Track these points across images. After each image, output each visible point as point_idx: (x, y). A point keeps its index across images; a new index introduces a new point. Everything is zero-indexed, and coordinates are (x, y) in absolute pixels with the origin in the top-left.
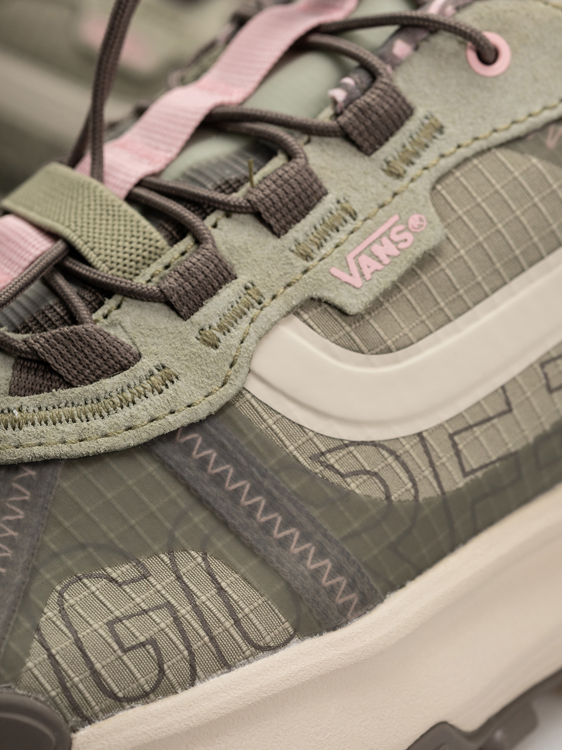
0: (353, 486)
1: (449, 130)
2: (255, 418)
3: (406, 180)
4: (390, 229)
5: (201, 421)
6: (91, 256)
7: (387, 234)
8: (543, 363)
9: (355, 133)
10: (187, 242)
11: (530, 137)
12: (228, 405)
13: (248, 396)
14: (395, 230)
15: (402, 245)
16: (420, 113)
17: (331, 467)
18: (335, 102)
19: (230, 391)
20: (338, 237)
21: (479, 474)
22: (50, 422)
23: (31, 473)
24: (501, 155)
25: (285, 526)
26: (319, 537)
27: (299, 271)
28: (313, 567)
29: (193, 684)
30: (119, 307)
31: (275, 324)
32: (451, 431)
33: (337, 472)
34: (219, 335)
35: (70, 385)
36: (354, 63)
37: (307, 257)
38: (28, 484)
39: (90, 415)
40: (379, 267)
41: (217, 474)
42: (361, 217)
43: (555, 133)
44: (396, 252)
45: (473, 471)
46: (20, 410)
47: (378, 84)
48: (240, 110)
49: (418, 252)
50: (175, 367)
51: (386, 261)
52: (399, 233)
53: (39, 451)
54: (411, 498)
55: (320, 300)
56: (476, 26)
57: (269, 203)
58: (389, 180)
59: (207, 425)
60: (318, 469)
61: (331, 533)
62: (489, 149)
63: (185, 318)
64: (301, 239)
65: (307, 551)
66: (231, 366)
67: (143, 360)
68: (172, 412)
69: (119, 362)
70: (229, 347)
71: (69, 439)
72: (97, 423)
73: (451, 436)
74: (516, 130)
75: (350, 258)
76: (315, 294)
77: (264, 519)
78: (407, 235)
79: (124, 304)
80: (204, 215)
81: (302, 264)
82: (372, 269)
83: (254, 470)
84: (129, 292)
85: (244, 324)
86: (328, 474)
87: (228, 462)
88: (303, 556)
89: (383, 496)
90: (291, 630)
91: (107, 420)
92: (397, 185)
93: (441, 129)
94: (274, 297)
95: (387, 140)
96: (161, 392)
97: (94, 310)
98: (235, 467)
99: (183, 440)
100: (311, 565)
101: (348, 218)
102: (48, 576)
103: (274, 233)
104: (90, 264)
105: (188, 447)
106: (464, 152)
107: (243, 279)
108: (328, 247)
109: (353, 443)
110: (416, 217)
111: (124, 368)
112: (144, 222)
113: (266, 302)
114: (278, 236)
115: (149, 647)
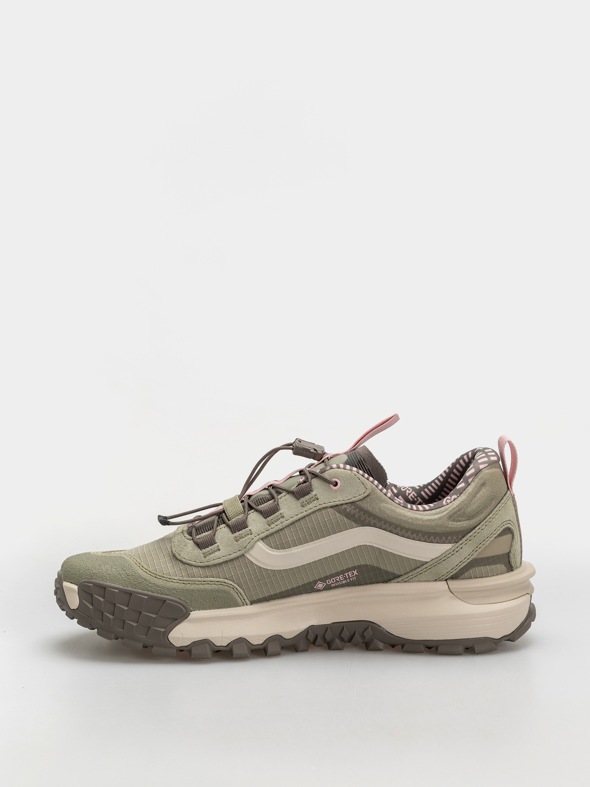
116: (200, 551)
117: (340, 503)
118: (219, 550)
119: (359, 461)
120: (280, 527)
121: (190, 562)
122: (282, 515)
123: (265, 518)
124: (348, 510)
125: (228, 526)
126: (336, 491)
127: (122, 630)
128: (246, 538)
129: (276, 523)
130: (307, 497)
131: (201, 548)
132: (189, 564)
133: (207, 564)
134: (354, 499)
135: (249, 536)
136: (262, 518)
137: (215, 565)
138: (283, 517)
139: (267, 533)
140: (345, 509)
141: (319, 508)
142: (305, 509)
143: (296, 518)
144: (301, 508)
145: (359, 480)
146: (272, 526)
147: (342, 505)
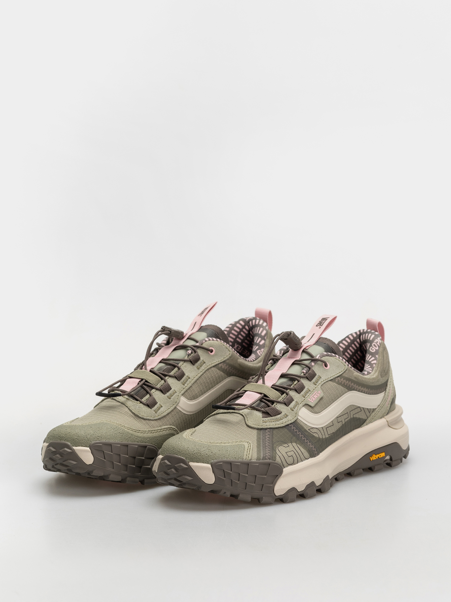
0: (314, 435)
1: (322, 377)
2: (300, 423)
3: (317, 385)
4: (316, 393)
5: (292, 423)
6: (269, 397)
7: (315, 394)
8: (337, 418)
9: (309, 377)
10: (285, 394)
11: (333, 380)
12: (296, 420)
13: (298, 419)
14: (317, 393)
15: (318, 396)
16: (317, 375)
17: (311, 431)
18: (304, 372)
19: (296, 418)
20: (308, 394)
21: (330, 435)
22: (270, 422)
23: (269, 430)
24: (329, 382)
25: (307, 440)
26: (311, 442)
27: (303, 399)
28: (311, 447)
29: (298, 463)
30: (276, 404)
31: (301, 408)
32: (326, 427)
33: (312, 432)
34: (293, 409)
35: (272, 416)
36: (304, 366)
37: (304, 397)
38: (269, 431)
39: (276, 421)
40: (315, 399)
41: (296, 431)
42: (311, 391)
43: (337, 379)
44: (317, 397)
45: (329, 435)
46: (265, 420)
47: (311, 369)
48: (286, 373)
49: (320, 397)
50: (287, 414)
51: (316, 398)
52: (317, 394)
53: (270, 426)
54: (322, 438)
55: (307, 404)
56: (325, 360)
57: (298, 388)
58: (314, 385)
59: (293, 423)
60: (309, 431)
61: (313, 442)
62: (328, 381)
63: (288, 406)
64: (303, 394)
65: (310, 444)
66: (296, 414)
67: (282, 413)
68: (288, 421)
69: (279, 413)
70: (295, 411)
71: (274, 425)
72: (277, 422)
73: (326, 428)
74: (332, 378)
75: (311, 397)
76: (307, 403)
77: (303, 439)
78: (318, 394)
79: (277, 404)
80: (287, 390)
81: (304, 398)
82: (314, 400)
83: (301, 431)
84: (278, 402)
85: (297, 407)
86: (311, 432)
87: (297, 429)
88: (310, 445)
89: (318, 437)
90: (309, 456)
91: (279, 422)
92: (316, 386)
93: (321, 377)
94: (300, 403)
95: (313, 379)
96: (286, 418)
97: (272, 405)
98: (298, 430)
99: (290, 426)
100: (311, 446)
101: (309, 391)
102: (275, 446)
103: (298, 393)
104: (269, 398)
105: (291, 427)
106: (325, 381)
107: (295, 400)
108: (307, 396)
109: (314, 428)
110: (319, 391)
111: (280, 414)
112: (276, 391)
113: (299, 404)
114: (299, 394)
115: (292, 457)
116: (151, 410)
117: (218, 363)
118: (162, 407)
119: (215, 334)
120: (190, 385)
121: (149, 418)
122: (188, 376)
123: (178, 380)
124: (223, 367)
125: (157, 389)
126: (213, 356)
127: (126, 472)
128: (174, 395)
129: (187, 383)
130: (199, 362)
131: (151, 407)
132: (149, 420)
133: (159, 417)
134: (225, 359)
135: (176, 394)
136: (176, 381)
137: (163, 417)
138: (189, 378)
139: (185, 390)
140: (221, 366)
141: (208, 368)
142: (200, 370)
143: (197, 377)
144: (198, 370)
145: (224, 347)
146: (186, 385)
147: (219, 364)
